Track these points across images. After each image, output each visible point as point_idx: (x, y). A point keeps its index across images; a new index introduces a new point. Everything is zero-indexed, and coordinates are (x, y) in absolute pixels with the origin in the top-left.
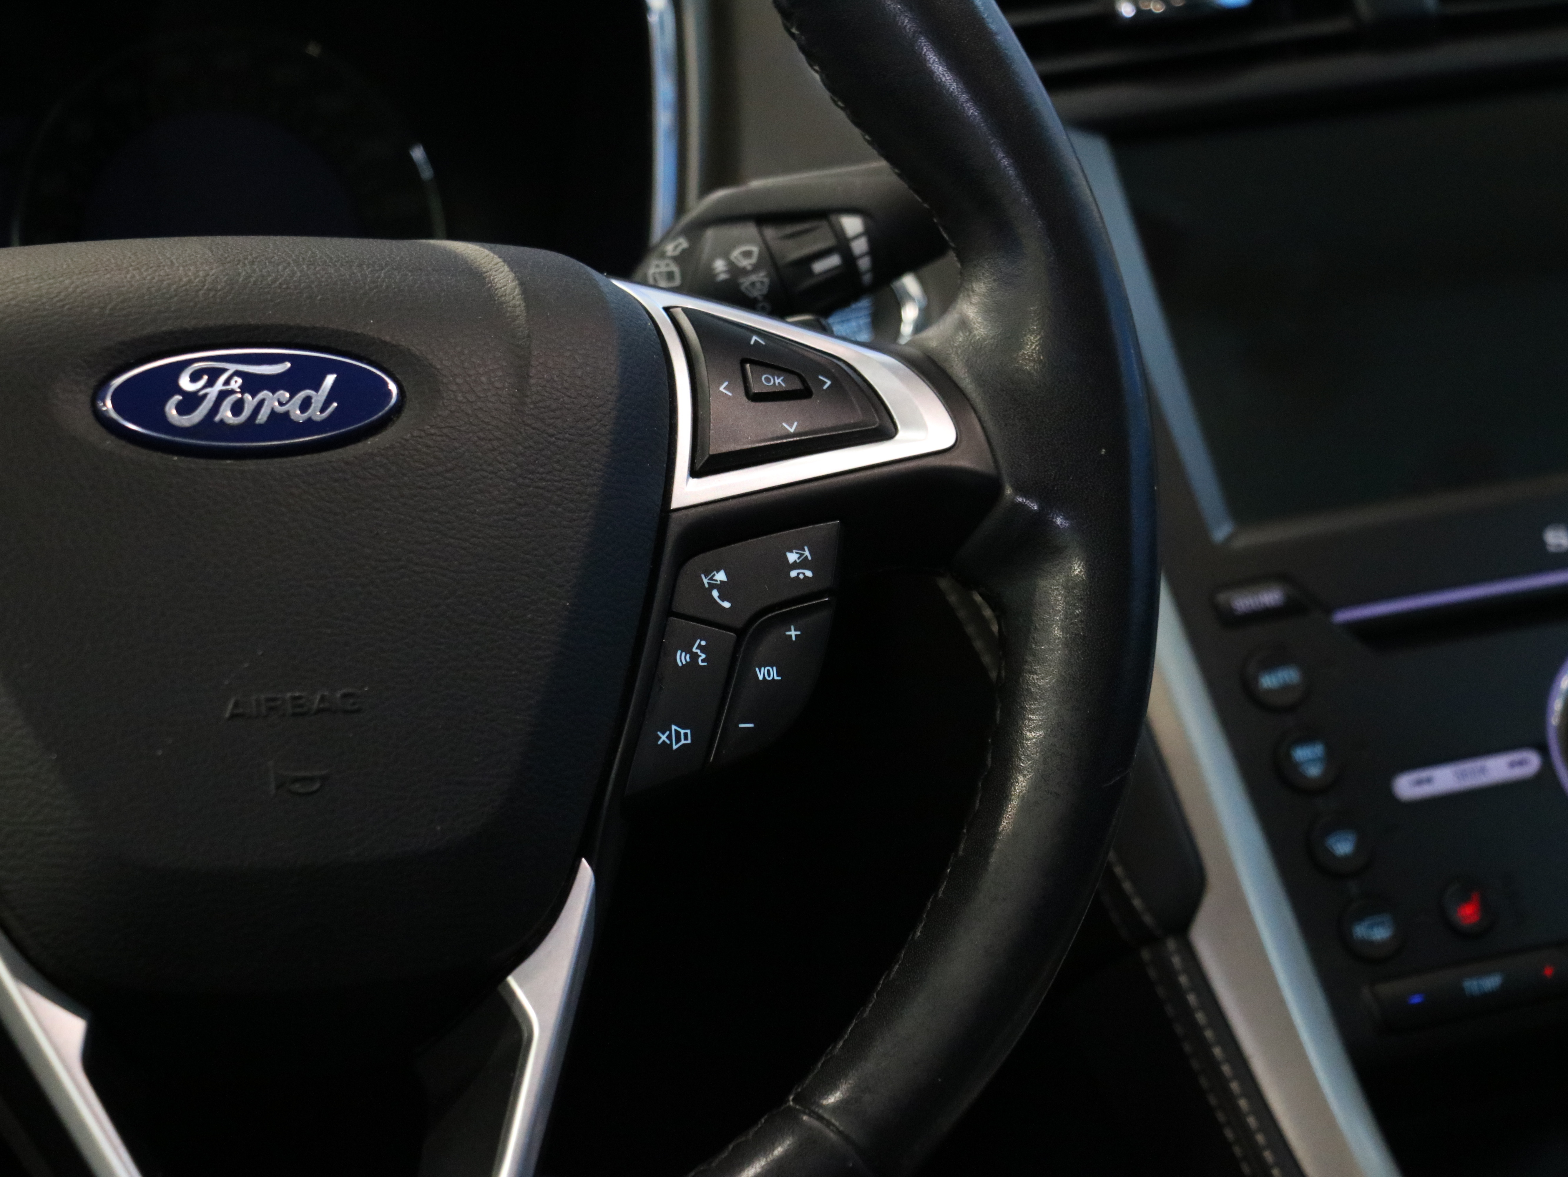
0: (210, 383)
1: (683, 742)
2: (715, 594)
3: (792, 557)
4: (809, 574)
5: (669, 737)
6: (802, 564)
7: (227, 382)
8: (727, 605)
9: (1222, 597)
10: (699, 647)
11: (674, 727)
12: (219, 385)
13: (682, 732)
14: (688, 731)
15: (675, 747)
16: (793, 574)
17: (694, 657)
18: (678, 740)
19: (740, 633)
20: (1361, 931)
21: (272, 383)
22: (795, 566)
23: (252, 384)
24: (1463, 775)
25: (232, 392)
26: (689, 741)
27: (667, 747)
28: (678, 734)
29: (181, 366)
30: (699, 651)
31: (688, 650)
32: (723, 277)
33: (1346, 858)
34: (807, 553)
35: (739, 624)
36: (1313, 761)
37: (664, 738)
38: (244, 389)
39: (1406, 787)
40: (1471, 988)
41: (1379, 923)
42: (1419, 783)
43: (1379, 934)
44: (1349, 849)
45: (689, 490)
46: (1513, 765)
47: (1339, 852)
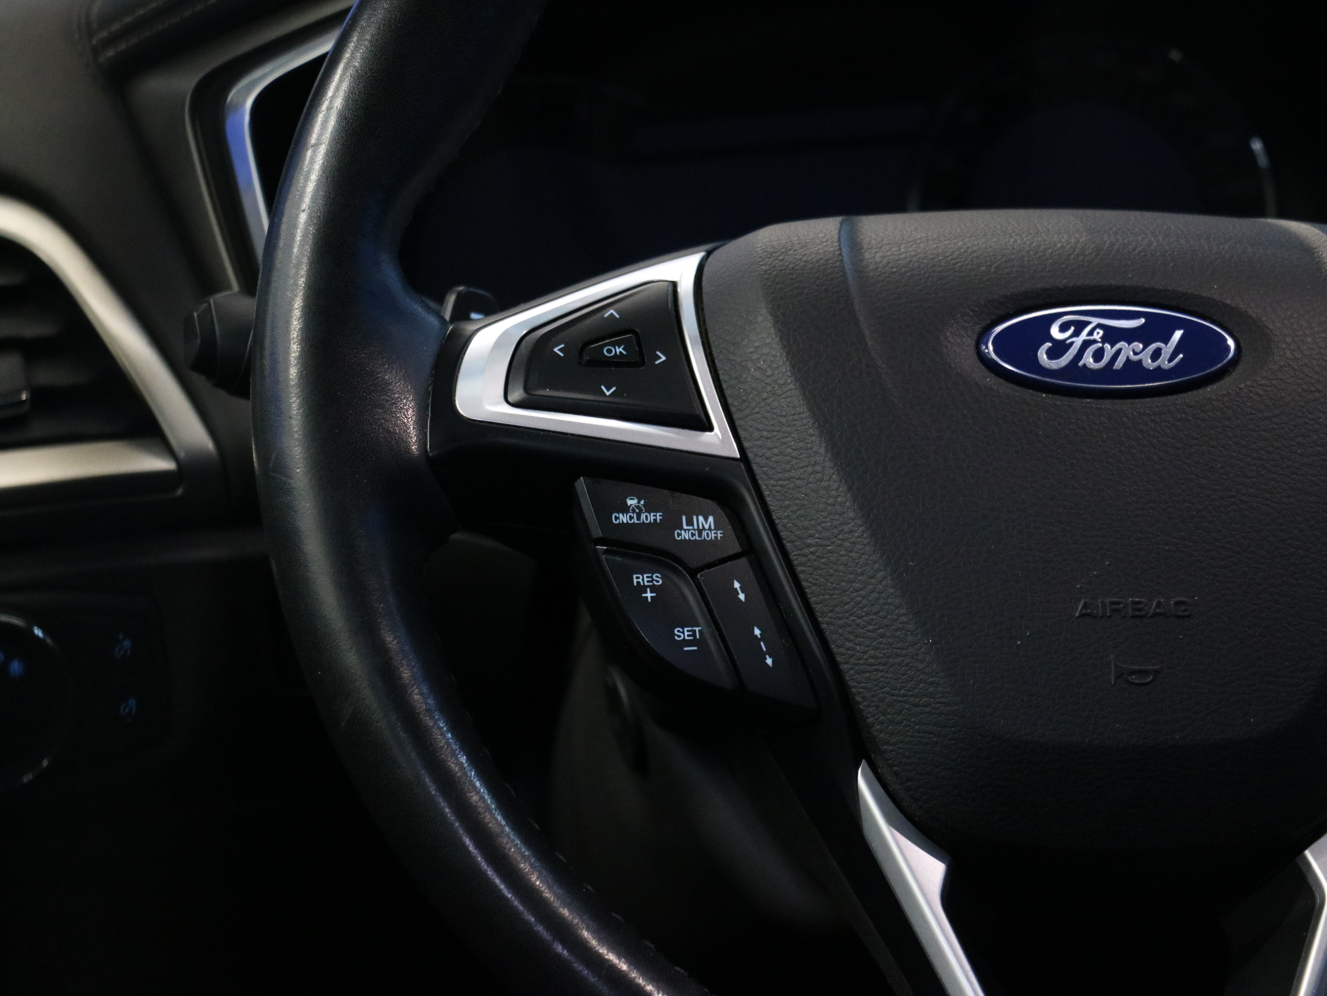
21: (1128, 336)
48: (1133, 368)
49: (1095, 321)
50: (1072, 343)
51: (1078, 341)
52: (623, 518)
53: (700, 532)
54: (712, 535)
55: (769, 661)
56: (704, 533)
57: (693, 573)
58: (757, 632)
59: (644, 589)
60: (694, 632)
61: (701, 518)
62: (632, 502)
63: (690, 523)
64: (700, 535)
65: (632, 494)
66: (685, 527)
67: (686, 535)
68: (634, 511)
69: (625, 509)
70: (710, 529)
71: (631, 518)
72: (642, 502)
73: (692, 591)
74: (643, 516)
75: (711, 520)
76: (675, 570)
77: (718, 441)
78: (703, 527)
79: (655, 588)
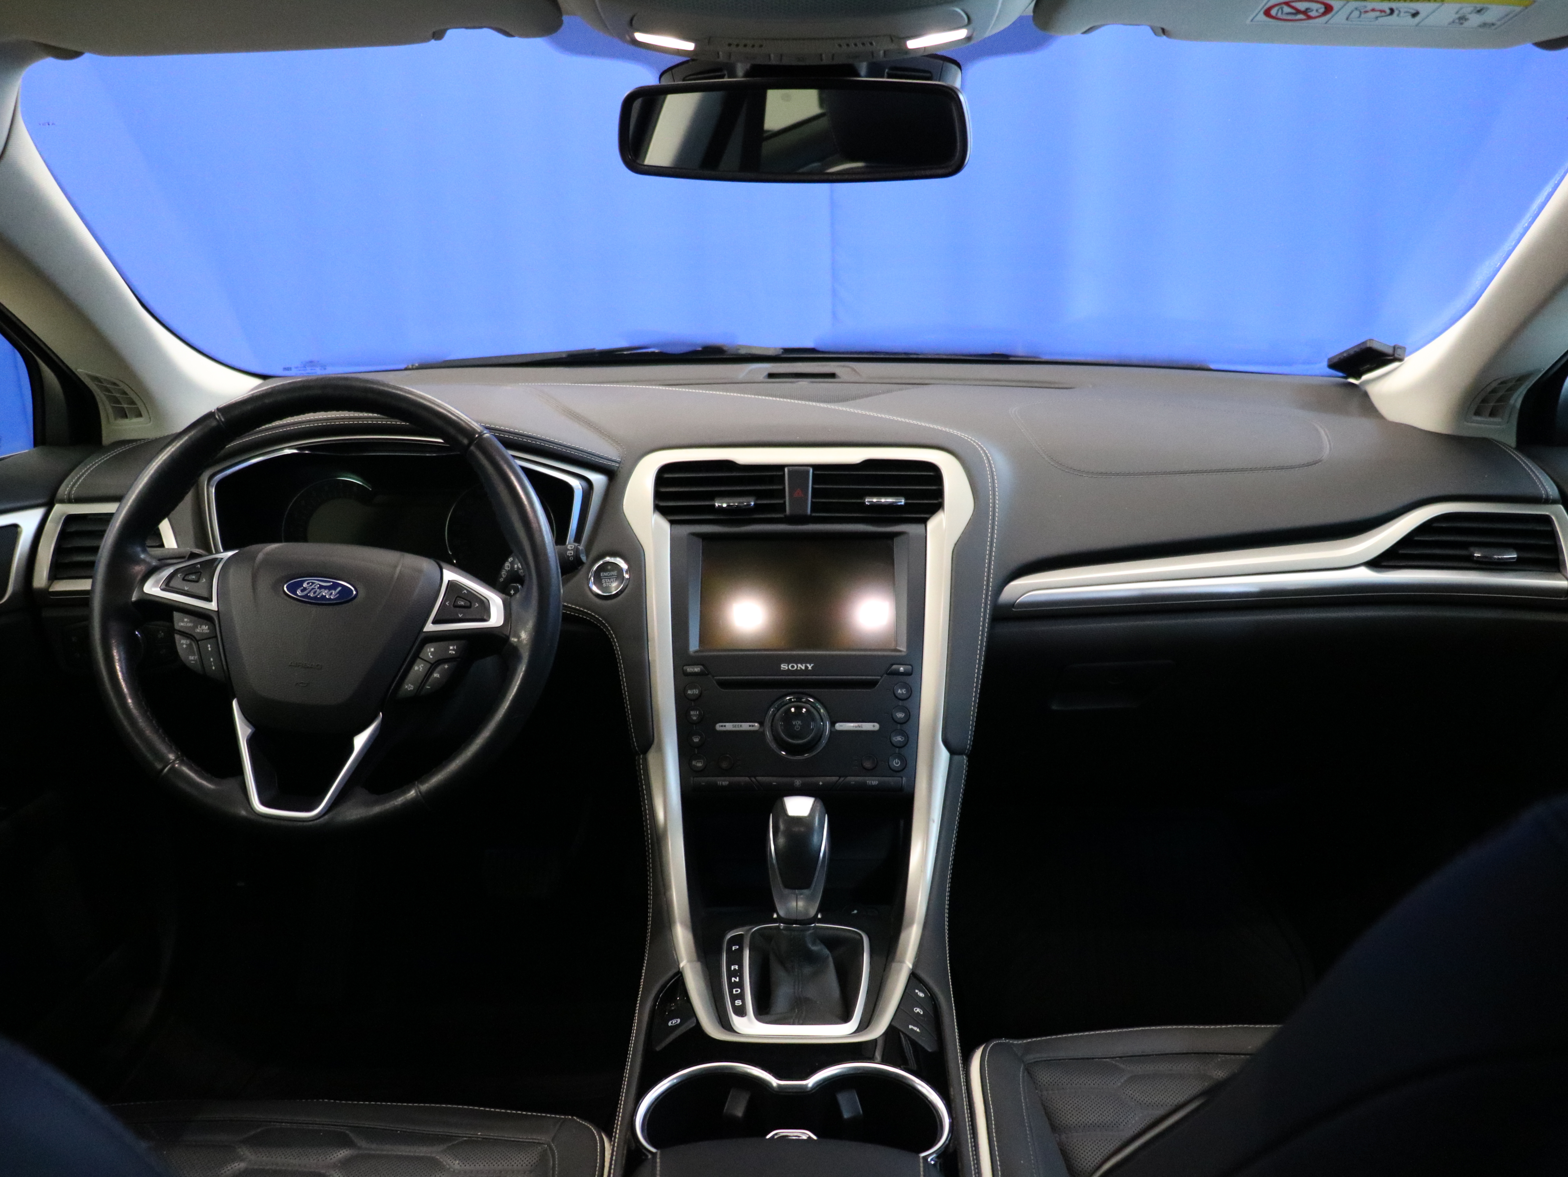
0: (311, 586)
1: (411, 689)
2: (430, 654)
3: (451, 648)
4: (454, 652)
6: (453, 650)
7: (315, 586)
8: (431, 657)
9: (685, 668)
10: (422, 667)
11: (409, 685)
12: (313, 587)
13: (411, 686)
14: (414, 686)
15: (409, 690)
16: (450, 652)
17: (419, 668)
19: (432, 664)
20: (694, 763)
21: (325, 588)
22: (451, 650)
23: (321, 587)
24: (735, 726)
25: (315, 588)
26: (414, 689)
27: (407, 689)
29: (305, 581)
31: (418, 666)
32: (516, 569)
33: (697, 742)
34: (455, 647)
35: (432, 662)
36: (695, 715)
37: (407, 687)
38: (318, 588)
39: (719, 727)
40: (719, 783)
41: (700, 762)
42: (722, 726)
43: (699, 765)
44: (698, 740)
45: (430, 627)
46: (750, 726)
47: (695, 740)
48: (324, 597)
49: (317, 583)
50: (308, 588)
51: (310, 588)
52: (182, 624)
54: (206, 631)
55: (214, 668)
56: (204, 631)
57: (198, 641)
58: (212, 659)
59: (183, 644)
60: (195, 658)
61: (204, 626)
62: (186, 620)
63: (200, 627)
65: (186, 618)
67: (198, 631)
68: (185, 623)
69: (183, 621)
72: (188, 621)
73: (196, 646)
74: (188, 625)
75: (207, 627)
76: (193, 640)
77: (213, 606)
78: (205, 628)
79: (186, 645)
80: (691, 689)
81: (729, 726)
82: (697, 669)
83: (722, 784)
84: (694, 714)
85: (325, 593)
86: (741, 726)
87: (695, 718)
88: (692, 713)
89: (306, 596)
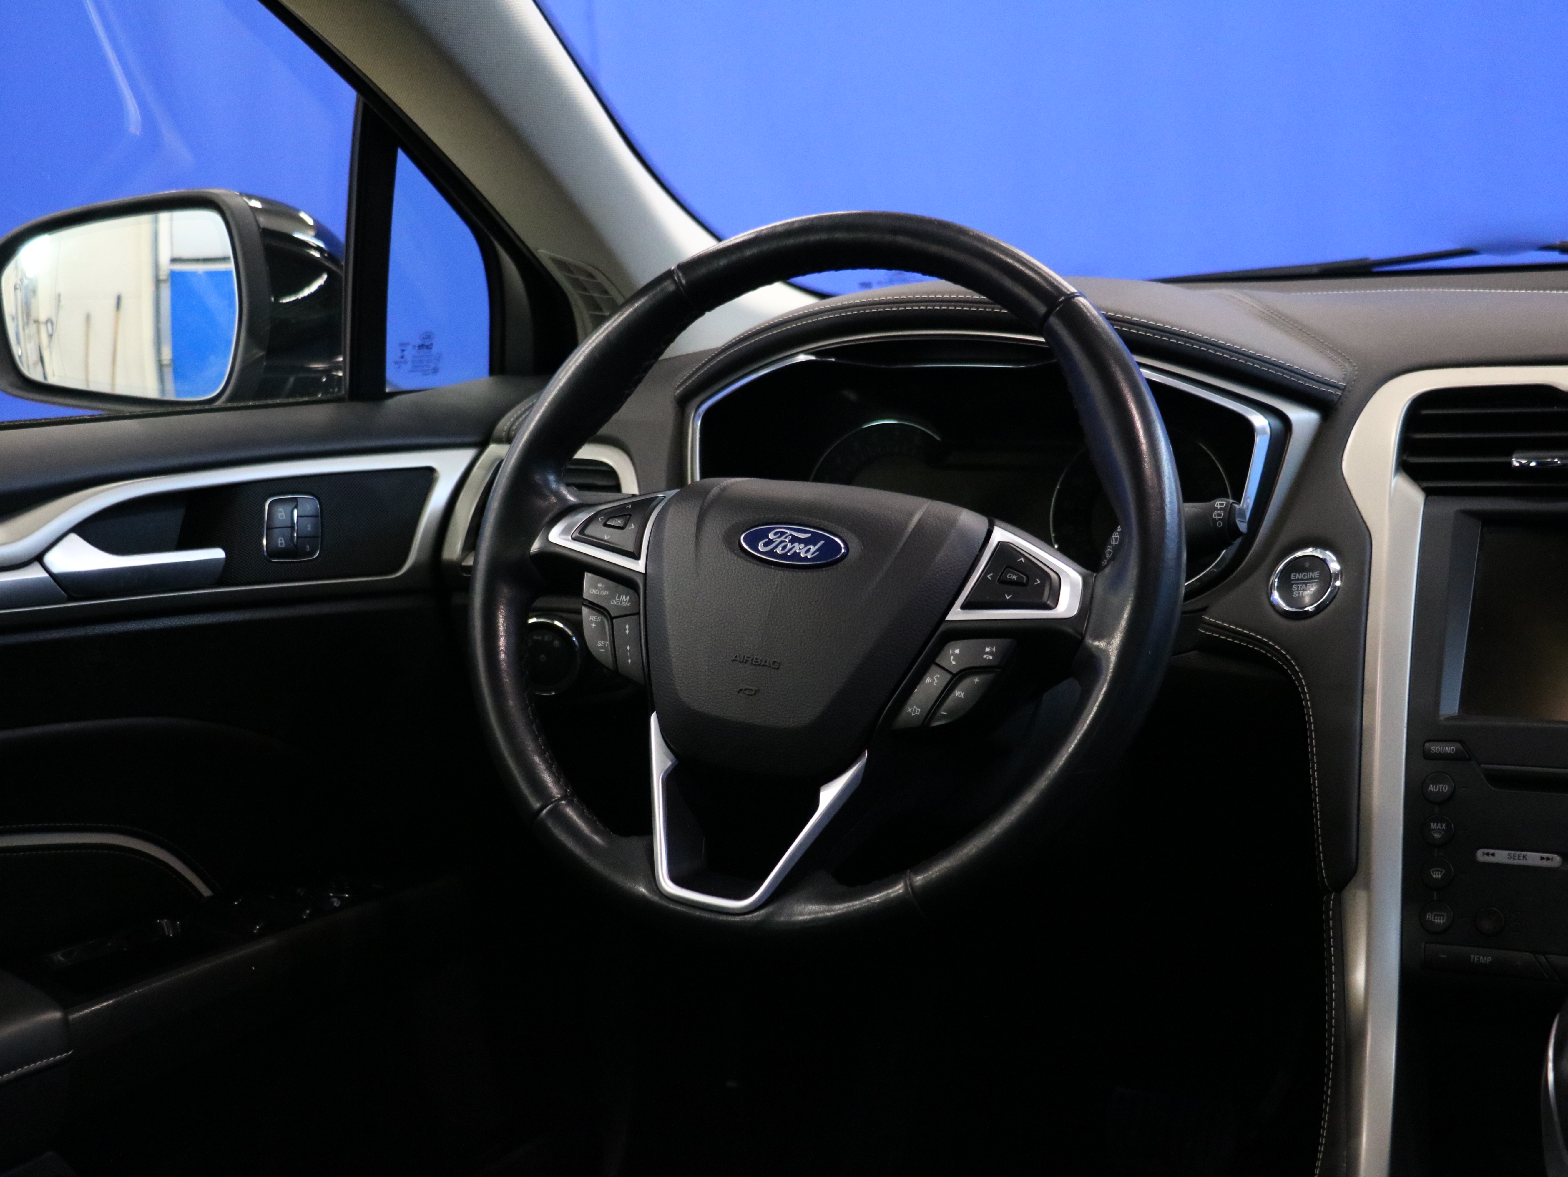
0: (779, 537)
1: (916, 713)
2: (952, 658)
3: (988, 650)
4: (991, 658)
5: (912, 710)
6: (991, 653)
7: (786, 538)
8: (954, 663)
9: (1427, 745)
10: (937, 678)
11: (915, 707)
12: (782, 539)
13: (917, 709)
14: (920, 710)
15: (913, 715)
16: (985, 656)
17: (934, 681)
18: (915, 712)
19: (954, 675)
20: (1429, 916)
21: (800, 541)
22: (987, 653)
23: (794, 540)
24: (1514, 857)
25: (786, 541)
26: (918, 714)
27: (910, 714)
28: (915, 710)
29: (771, 530)
30: (935, 679)
31: (932, 678)
33: (1438, 880)
34: (994, 649)
35: (954, 672)
37: (910, 710)
38: (790, 541)
39: (1482, 856)
40: (1475, 958)
41: (1441, 915)
42: (1488, 854)
43: (1439, 921)
44: (1440, 876)
45: (956, 614)
46: (1542, 858)
47: (1434, 876)
48: (796, 556)
49: (788, 531)
50: (776, 541)
51: (779, 540)
52: (594, 592)
53: (621, 602)
54: (626, 604)
55: (629, 661)
56: (623, 603)
57: (612, 618)
58: (628, 648)
59: (592, 622)
60: (605, 644)
61: (624, 597)
62: (600, 585)
63: (619, 597)
64: (621, 603)
65: (598, 580)
66: (616, 599)
67: (615, 602)
68: (599, 589)
69: (596, 587)
70: (626, 602)
71: (597, 592)
72: (604, 586)
73: (609, 626)
74: (602, 592)
75: (628, 598)
76: (605, 616)
77: (639, 566)
78: (623, 600)
79: (596, 622)
80: (1435, 782)
81: (1502, 856)
82: (1449, 749)
83: (1479, 961)
84: (1437, 830)
85: (799, 548)
86: (1524, 857)
87: (1437, 836)
88: (1433, 826)
89: (771, 553)
